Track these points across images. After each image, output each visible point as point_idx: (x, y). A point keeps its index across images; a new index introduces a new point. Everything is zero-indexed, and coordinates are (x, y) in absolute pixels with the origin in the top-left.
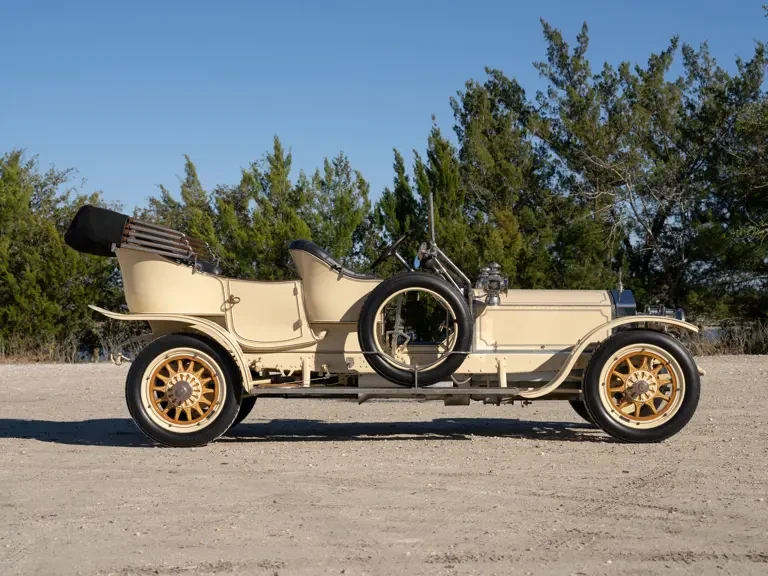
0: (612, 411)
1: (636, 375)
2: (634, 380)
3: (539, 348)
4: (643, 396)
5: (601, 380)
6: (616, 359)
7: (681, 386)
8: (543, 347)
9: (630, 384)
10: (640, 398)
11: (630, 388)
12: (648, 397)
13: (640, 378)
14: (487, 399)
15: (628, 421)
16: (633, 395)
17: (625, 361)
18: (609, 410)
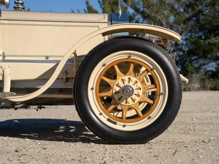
0: (101, 114)
1: (123, 81)
2: (122, 85)
3: (44, 59)
4: (129, 100)
5: (90, 85)
6: (104, 65)
7: (165, 91)
8: (47, 57)
9: (118, 89)
10: (127, 102)
11: (117, 93)
12: (133, 101)
13: (126, 83)
14: (3, 104)
15: (115, 123)
16: (120, 99)
17: (113, 67)
18: (97, 114)
